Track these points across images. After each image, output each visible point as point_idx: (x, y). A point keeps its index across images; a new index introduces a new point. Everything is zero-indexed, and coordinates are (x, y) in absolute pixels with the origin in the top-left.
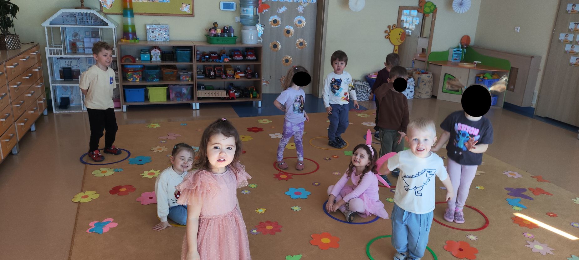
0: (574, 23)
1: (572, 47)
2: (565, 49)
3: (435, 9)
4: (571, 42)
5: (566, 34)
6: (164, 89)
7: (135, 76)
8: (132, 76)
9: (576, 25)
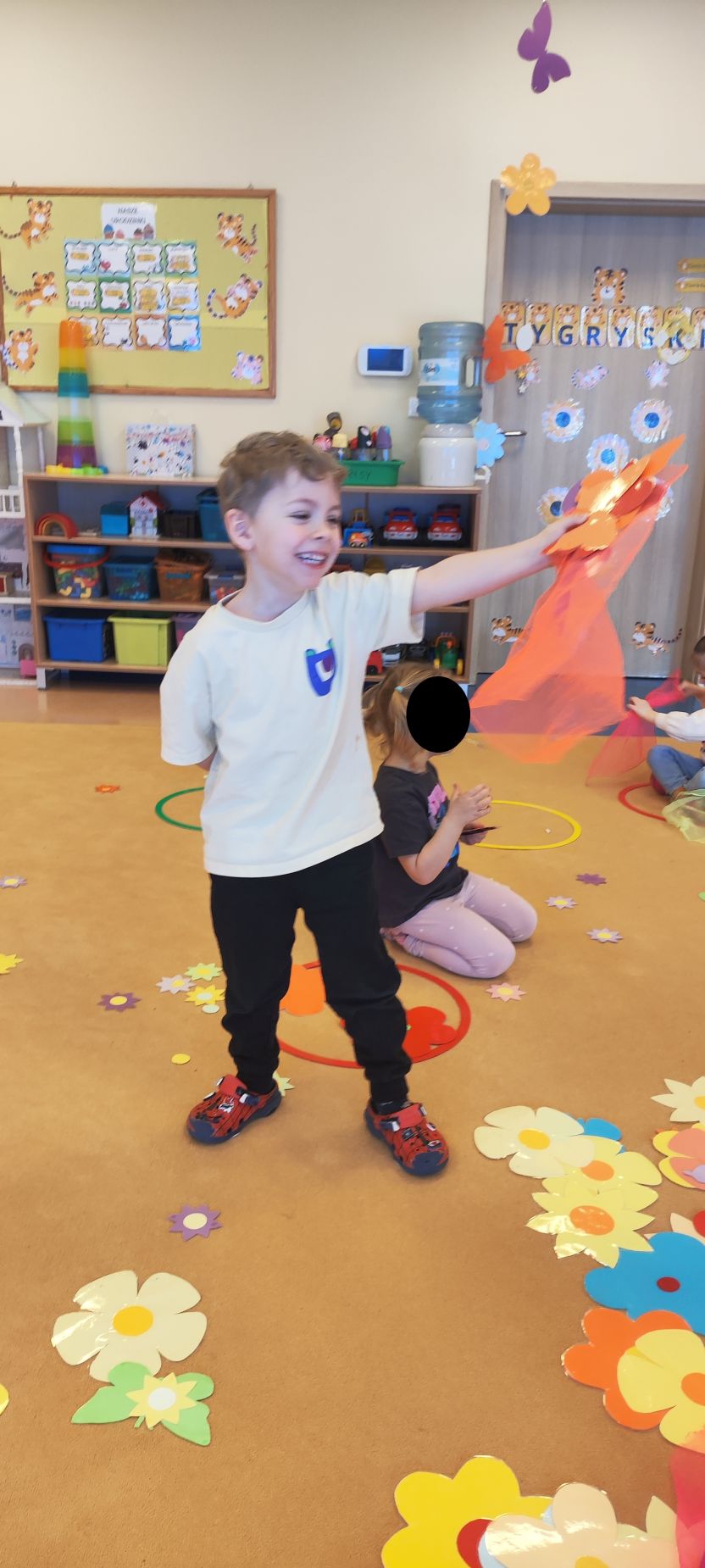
6: (160, 626)
7: (77, 580)
8: (70, 582)
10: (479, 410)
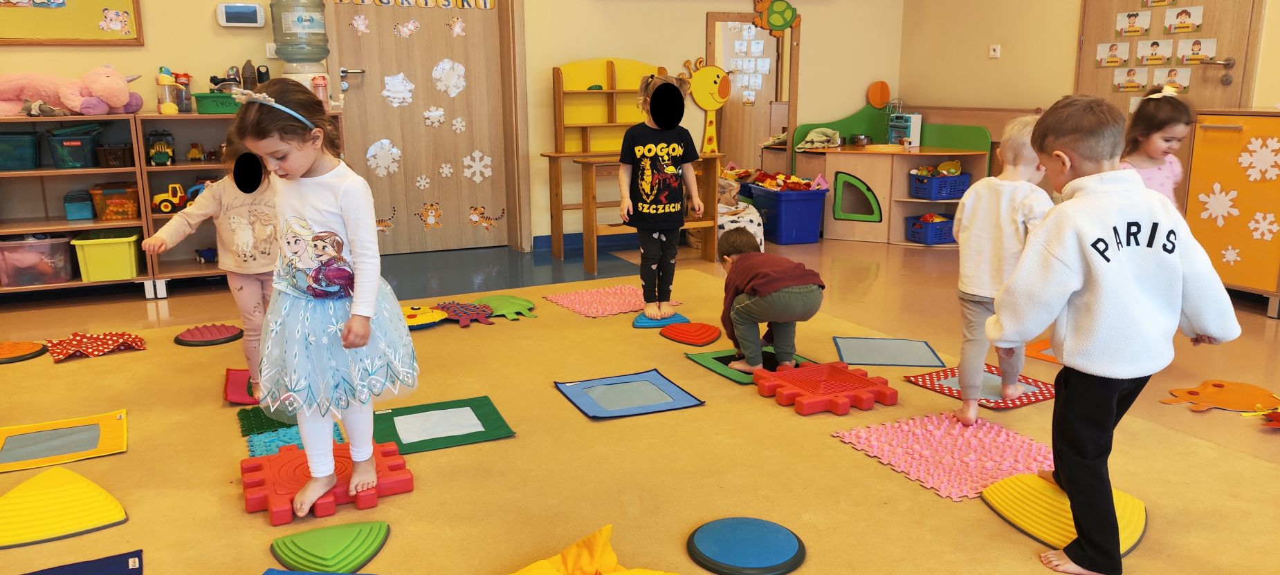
0: (1127, 14)
1: (1129, 72)
2: (1113, 82)
3: (795, 18)
4: (1125, 61)
5: (1111, 44)
9: (1133, 18)
10: (328, 52)
